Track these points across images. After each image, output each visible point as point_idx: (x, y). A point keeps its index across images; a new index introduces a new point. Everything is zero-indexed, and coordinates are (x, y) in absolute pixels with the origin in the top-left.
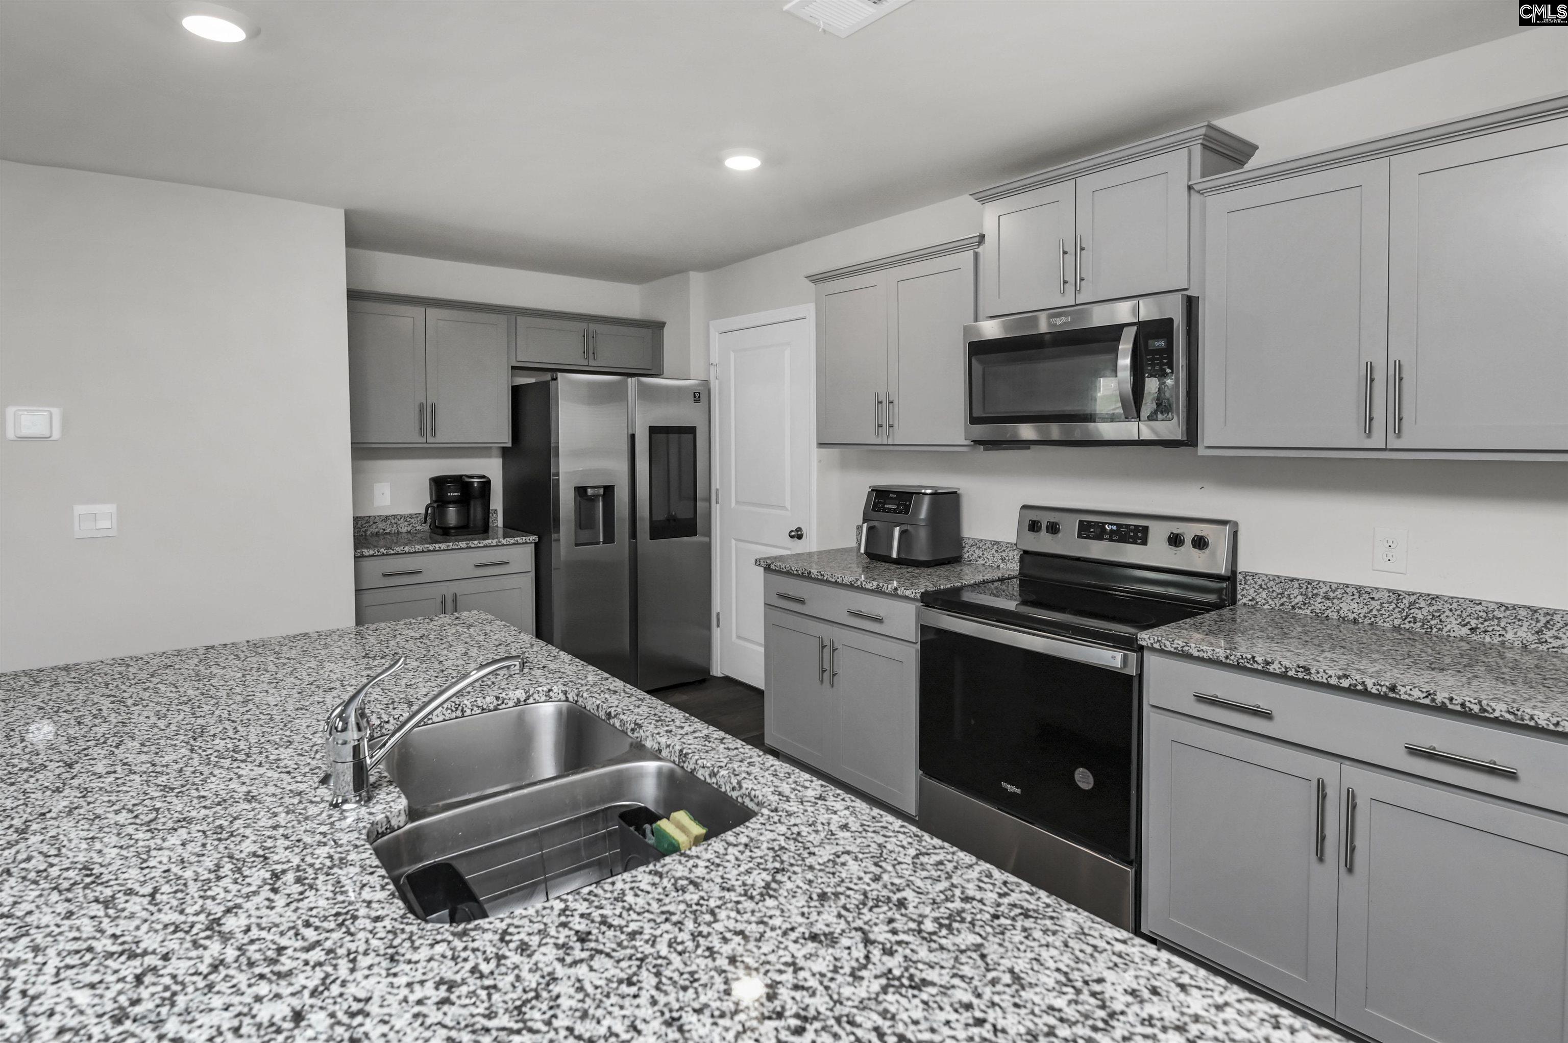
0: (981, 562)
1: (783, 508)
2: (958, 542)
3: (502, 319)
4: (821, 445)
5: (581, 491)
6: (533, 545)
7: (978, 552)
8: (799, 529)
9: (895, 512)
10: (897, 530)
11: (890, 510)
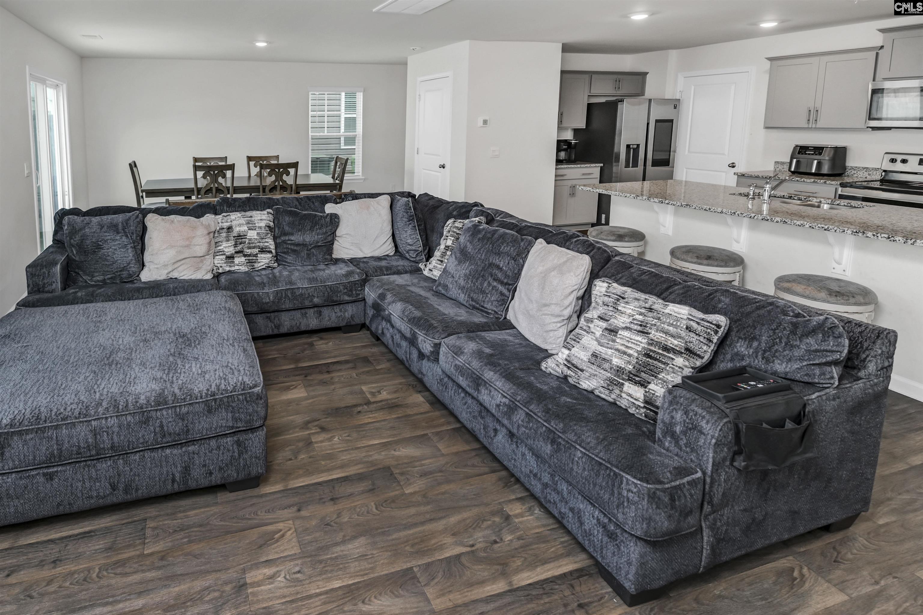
0: (855, 175)
1: (724, 154)
2: (844, 168)
3: (587, 77)
4: (767, 128)
5: (628, 146)
6: (599, 168)
7: (853, 172)
8: (733, 163)
9: (812, 154)
10: (816, 162)
11: (809, 154)
